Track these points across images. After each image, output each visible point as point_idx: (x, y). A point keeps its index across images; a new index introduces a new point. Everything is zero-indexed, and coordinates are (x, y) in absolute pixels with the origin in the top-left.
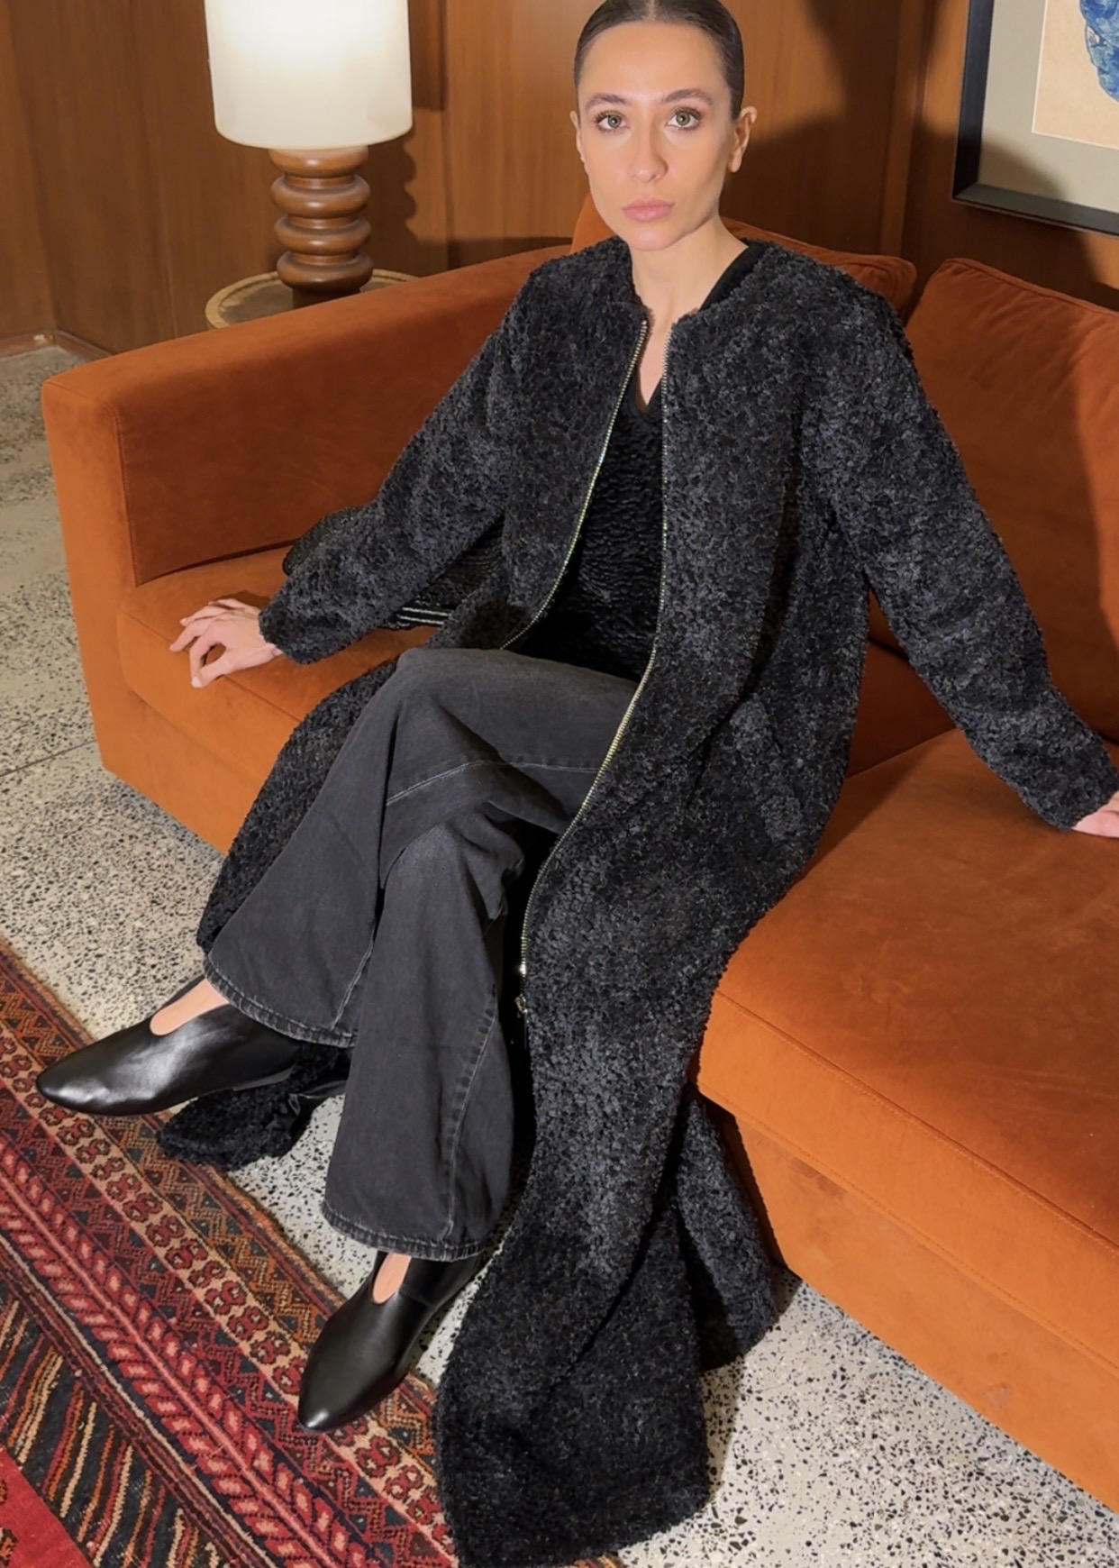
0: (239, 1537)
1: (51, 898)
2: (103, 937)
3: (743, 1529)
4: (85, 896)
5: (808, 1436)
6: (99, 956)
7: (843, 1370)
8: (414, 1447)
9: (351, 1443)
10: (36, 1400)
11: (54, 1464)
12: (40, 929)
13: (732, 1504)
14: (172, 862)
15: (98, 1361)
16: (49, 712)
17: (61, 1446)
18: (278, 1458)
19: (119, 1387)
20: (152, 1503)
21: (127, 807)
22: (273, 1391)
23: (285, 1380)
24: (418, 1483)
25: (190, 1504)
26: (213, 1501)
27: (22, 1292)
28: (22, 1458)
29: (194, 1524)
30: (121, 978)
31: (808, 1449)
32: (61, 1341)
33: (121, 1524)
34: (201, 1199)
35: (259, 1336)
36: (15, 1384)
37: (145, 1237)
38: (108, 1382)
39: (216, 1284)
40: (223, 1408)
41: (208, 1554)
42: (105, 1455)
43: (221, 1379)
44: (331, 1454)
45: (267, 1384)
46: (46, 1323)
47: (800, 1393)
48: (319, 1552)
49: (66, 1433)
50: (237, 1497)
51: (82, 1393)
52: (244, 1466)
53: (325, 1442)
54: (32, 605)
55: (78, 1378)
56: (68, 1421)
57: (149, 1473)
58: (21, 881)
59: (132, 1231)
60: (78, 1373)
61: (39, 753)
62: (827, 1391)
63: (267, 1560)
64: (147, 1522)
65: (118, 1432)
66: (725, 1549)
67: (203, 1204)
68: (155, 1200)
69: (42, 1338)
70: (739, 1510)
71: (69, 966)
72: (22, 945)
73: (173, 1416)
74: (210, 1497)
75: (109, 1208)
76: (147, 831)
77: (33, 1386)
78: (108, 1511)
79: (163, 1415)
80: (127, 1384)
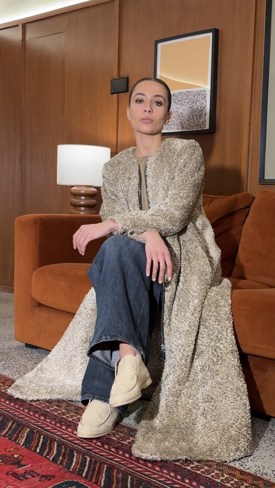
0: (95, 455)
2: (21, 369)
4: (13, 362)
5: (264, 439)
6: (20, 371)
7: (270, 429)
10: (23, 435)
11: (32, 445)
14: (39, 357)
15: (41, 430)
17: (33, 443)
18: (103, 444)
19: (49, 433)
20: (66, 450)
21: (22, 350)
25: (77, 450)
26: (85, 450)
27: (13, 419)
28: (21, 444)
29: (80, 454)
31: (265, 441)
32: (28, 427)
33: (57, 453)
34: (65, 406)
36: (15, 433)
37: (50, 411)
38: (45, 432)
39: (76, 418)
41: (86, 458)
42: (48, 443)
44: (120, 443)
46: (22, 424)
48: (121, 457)
49: (34, 440)
50: (93, 449)
51: (38, 434)
52: (93, 445)
53: (117, 441)
55: (35, 432)
56: (34, 438)
57: (63, 447)
59: (45, 411)
60: (35, 431)
62: (267, 432)
63: (105, 459)
64: (65, 454)
65: (51, 440)
67: (66, 406)
68: (51, 406)
69: (21, 426)
71: (11, 373)
73: (68, 437)
74: (84, 449)
75: (36, 407)
76: (30, 353)
77: (21, 433)
78: (52, 452)
79: (65, 437)
80: (52, 433)
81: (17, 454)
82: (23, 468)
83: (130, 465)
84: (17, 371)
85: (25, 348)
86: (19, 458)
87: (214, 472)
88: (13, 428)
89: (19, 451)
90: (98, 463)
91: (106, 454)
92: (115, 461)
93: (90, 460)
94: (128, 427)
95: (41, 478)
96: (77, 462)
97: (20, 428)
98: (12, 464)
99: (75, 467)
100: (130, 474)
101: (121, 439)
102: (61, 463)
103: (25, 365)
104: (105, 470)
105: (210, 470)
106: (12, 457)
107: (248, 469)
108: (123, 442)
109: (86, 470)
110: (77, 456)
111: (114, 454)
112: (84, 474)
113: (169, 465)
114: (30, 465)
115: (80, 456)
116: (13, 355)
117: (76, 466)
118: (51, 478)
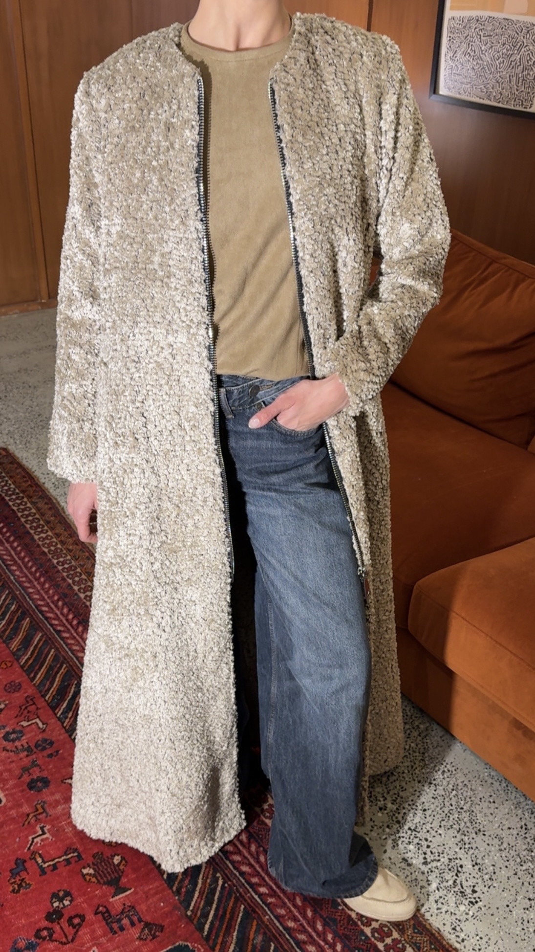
0: (232, 871)
3: (475, 895)
13: (470, 882)
29: (211, 864)
31: (508, 861)
41: (218, 879)
47: (504, 834)
48: (271, 884)
50: (232, 853)
62: (518, 834)
63: (246, 884)
66: (467, 904)
70: (474, 886)
81: (118, 855)
82: (121, 896)
83: (279, 911)
86: (121, 867)
90: (234, 895)
91: (250, 871)
92: (260, 895)
93: (223, 887)
95: (143, 930)
96: (202, 890)
98: (107, 883)
99: (197, 905)
100: (275, 938)
102: (178, 892)
104: (239, 919)
105: (400, 942)
106: (111, 861)
107: (463, 940)
109: (212, 912)
110: (205, 871)
111: (262, 873)
112: (207, 927)
114: (133, 890)
115: (209, 872)
117: (199, 900)
118: (157, 933)
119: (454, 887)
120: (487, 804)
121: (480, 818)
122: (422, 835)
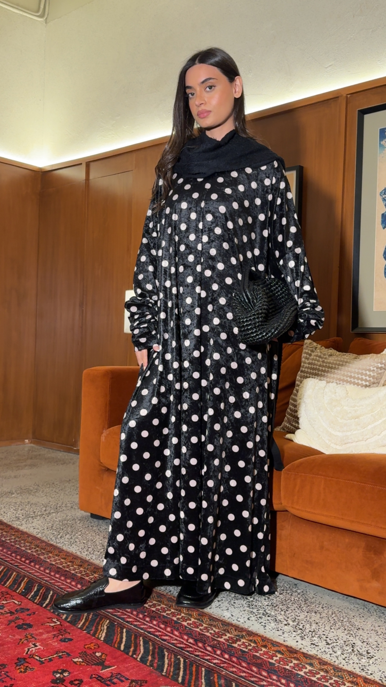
0: (188, 655)
1: (68, 536)
2: (90, 544)
3: (369, 654)
4: (80, 537)
8: (245, 638)
9: (222, 638)
10: (102, 628)
11: (114, 641)
12: (65, 543)
13: (364, 649)
16: (54, 504)
17: (115, 638)
18: (196, 641)
19: (132, 626)
20: (154, 648)
21: (88, 521)
22: (188, 628)
23: (192, 626)
24: (250, 645)
25: (167, 648)
26: (177, 648)
28: (102, 639)
29: (171, 653)
30: (99, 552)
32: (107, 617)
33: (144, 652)
35: (180, 617)
36: (93, 625)
38: (127, 625)
39: (159, 607)
40: (172, 630)
41: (180, 658)
42: (133, 639)
43: (168, 625)
44: (215, 640)
45: (185, 626)
46: (99, 613)
47: (377, 628)
48: (220, 658)
49: (116, 635)
50: (185, 647)
51: (119, 627)
52: (185, 642)
53: (212, 638)
54: (41, 486)
56: (116, 632)
57: (151, 644)
58: (56, 534)
60: (116, 623)
61: (52, 511)
63: (201, 660)
64: (153, 652)
65: (135, 635)
66: (366, 659)
69: (99, 617)
70: (367, 651)
72: (61, 545)
73: (155, 632)
74: (175, 647)
76: (97, 525)
77: (100, 626)
78: (138, 650)
79: (151, 632)
80: (135, 626)
81: (98, 652)
82: (108, 669)
83: (231, 669)
84: (85, 547)
85: (91, 519)
86: (102, 657)
87: (332, 679)
88: (90, 619)
89: (100, 648)
90: (194, 665)
91: (202, 654)
92: (214, 664)
93: (184, 661)
94: (222, 621)
95: (131, 683)
96: (170, 663)
97: (98, 619)
98: (95, 664)
99: (168, 670)
100: (234, 680)
101: (216, 636)
102: (151, 665)
103: (92, 540)
104: (203, 674)
105: (327, 676)
106: (94, 655)
107: (371, 674)
108: (219, 639)
109: (181, 673)
110: (168, 656)
111: (211, 654)
112: (180, 679)
113: (277, 670)
114: (116, 667)
115: (171, 656)
116: (79, 528)
117: (169, 668)
118: (143, 684)
119: (354, 652)
120: (358, 618)
121: (357, 624)
122: (320, 632)
